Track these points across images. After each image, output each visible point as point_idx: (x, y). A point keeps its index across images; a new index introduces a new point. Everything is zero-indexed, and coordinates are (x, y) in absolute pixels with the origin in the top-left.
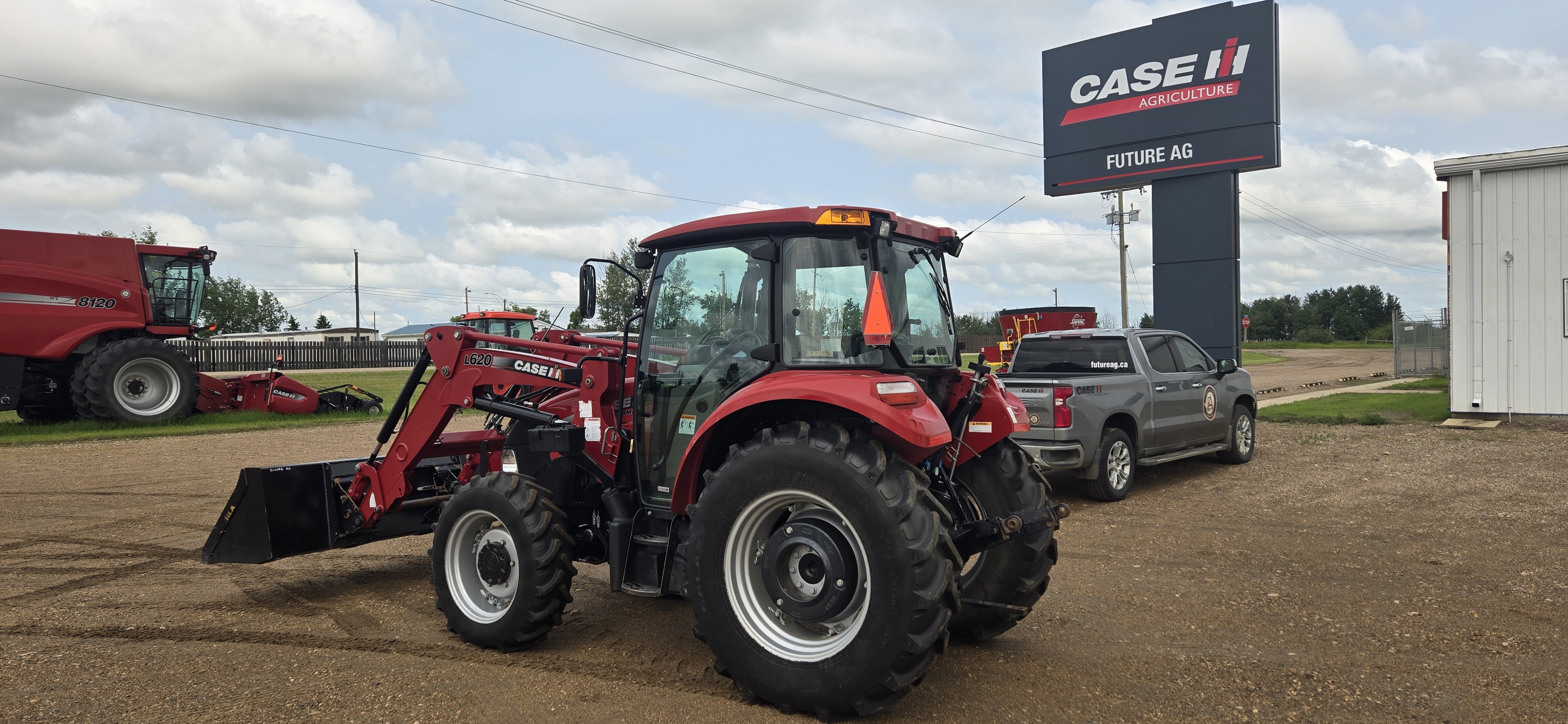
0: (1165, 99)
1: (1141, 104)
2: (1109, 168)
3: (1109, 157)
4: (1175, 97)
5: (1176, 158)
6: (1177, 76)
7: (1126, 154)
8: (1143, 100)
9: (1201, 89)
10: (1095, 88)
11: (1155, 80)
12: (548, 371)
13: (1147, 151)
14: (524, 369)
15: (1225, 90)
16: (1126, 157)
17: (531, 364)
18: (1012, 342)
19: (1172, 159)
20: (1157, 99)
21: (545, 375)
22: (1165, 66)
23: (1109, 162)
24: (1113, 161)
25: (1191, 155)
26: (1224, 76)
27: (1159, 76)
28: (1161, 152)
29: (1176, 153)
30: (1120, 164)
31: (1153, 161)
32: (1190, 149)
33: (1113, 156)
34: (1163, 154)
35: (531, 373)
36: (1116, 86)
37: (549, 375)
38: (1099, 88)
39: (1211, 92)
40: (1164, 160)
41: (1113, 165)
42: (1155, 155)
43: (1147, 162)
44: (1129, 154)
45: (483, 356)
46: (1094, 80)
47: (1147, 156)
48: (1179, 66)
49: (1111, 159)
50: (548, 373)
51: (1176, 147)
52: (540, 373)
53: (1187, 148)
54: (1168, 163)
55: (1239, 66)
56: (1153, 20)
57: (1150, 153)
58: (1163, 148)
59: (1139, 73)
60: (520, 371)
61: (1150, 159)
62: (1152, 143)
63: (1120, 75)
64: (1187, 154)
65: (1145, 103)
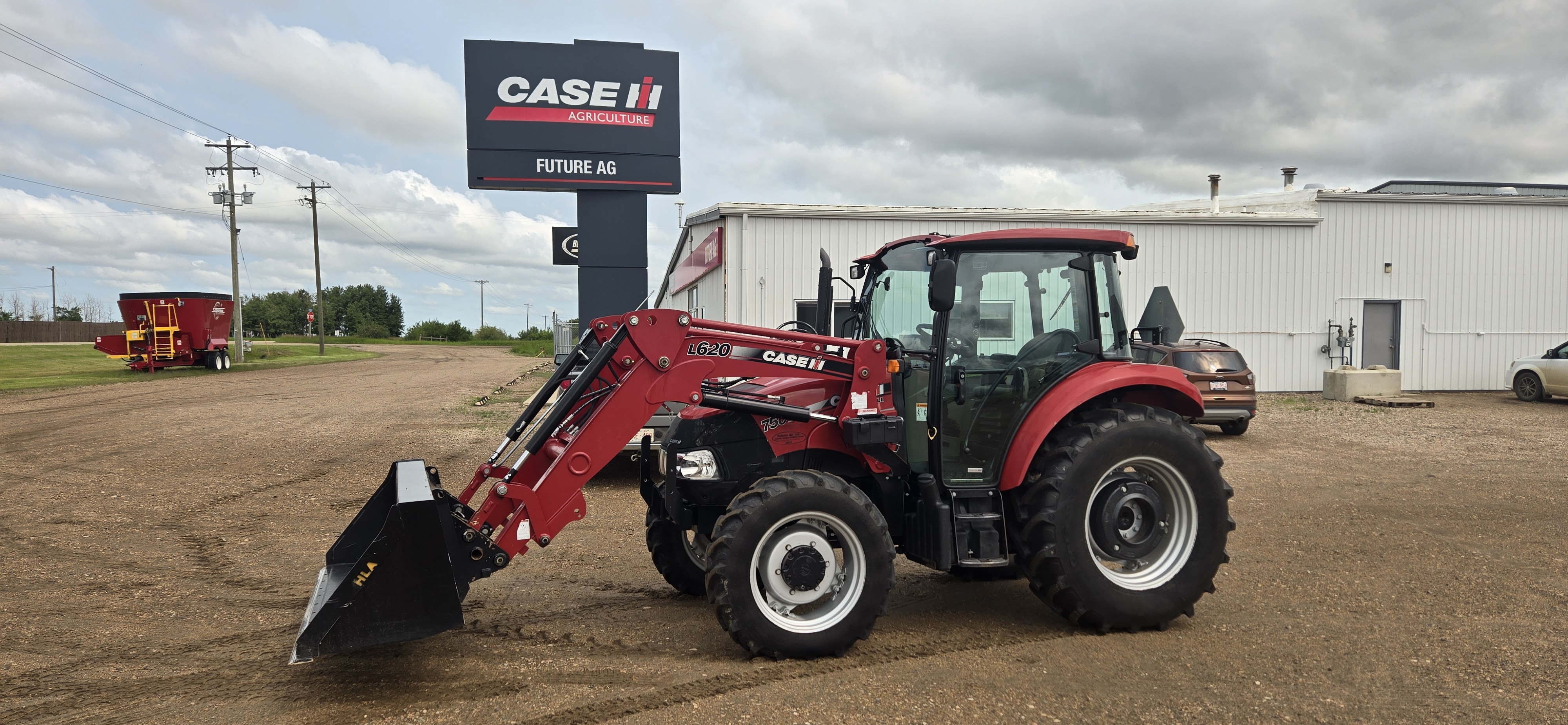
0: (593, 117)
1: (571, 117)
2: (539, 170)
3: (539, 160)
4: (601, 117)
5: (602, 172)
6: (603, 98)
7: (556, 160)
8: (572, 113)
9: (623, 115)
10: (524, 91)
11: (583, 98)
12: (809, 362)
13: (576, 162)
14: (776, 360)
15: (643, 120)
16: (556, 164)
17: (786, 355)
18: (144, 332)
19: (598, 173)
20: (585, 116)
21: (805, 366)
22: (592, 86)
23: (539, 166)
24: (543, 165)
25: (614, 172)
26: (641, 109)
27: (587, 95)
28: (588, 164)
29: (601, 168)
30: (550, 169)
31: (581, 172)
32: (614, 166)
33: (543, 160)
34: (590, 167)
35: (786, 365)
36: (545, 94)
37: (810, 367)
38: (529, 92)
39: (631, 120)
40: (591, 172)
41: (543, 169)
42: (583, 167)
43: (576, 172)
44: (559, 161)
45: (718, 346)
46: (524, 84)
47: (576, 167)
48: (605, 90)
49: (541, 163)
50: (808, 365)
51: (601, 163)
52: (798, 365)
53: (611, 165)
54: (594, 176)
55: (653, 103)
56: (575, 41)
57: (578, 164)
58: (590, 162)
59: (568, 86)
60: (771, 362)
61: (578, 169)
62: (581, 155)
63: (548, 84)
64: (612, 171)
65: (574, 117)
